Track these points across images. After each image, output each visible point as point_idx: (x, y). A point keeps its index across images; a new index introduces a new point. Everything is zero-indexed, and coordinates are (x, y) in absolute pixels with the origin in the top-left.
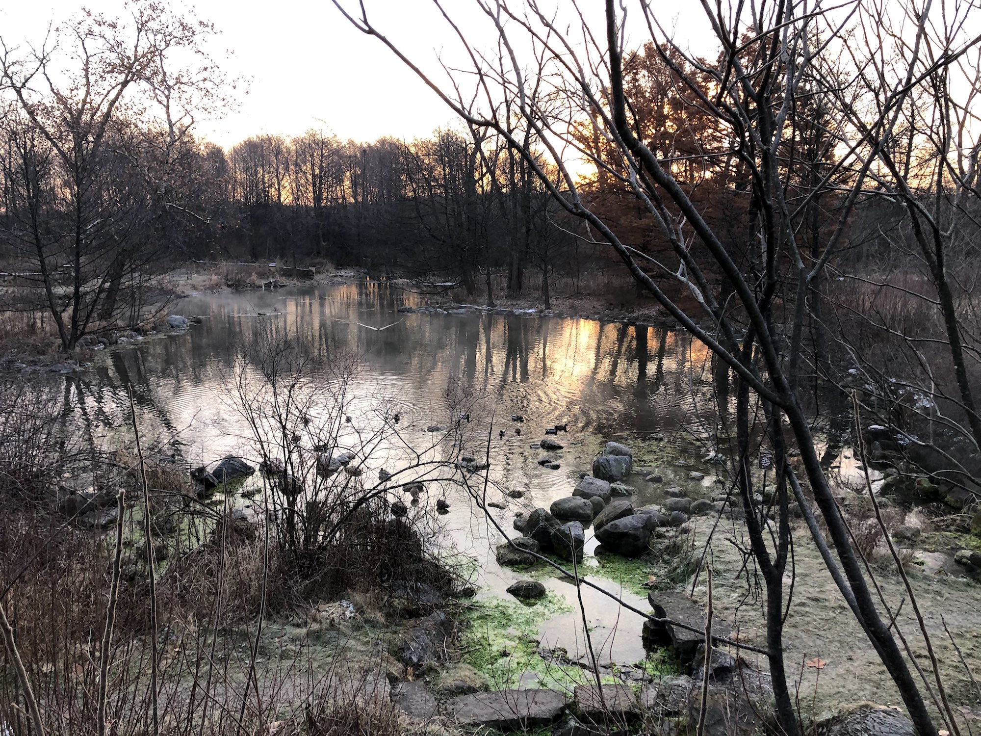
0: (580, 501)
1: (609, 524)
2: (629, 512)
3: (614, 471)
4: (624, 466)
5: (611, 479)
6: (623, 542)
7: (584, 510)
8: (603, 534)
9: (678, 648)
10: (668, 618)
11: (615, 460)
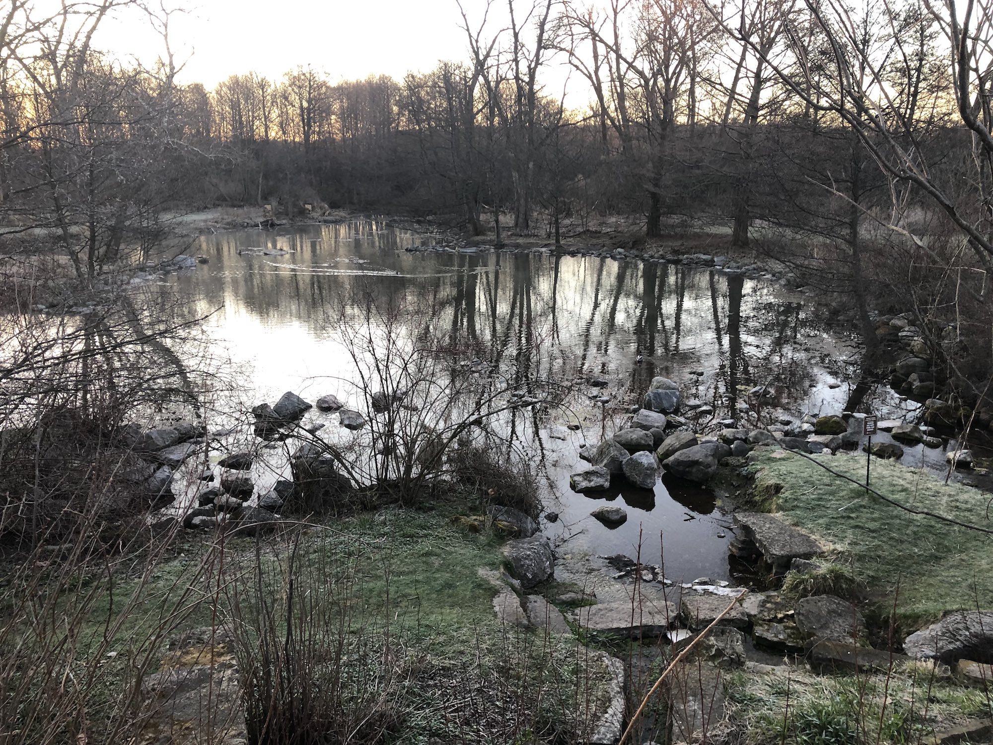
0: (640, 433)
1: (677, 454)
2: (694, 442)
3: (666, 404)
4: (675, 400)
5: (664, 411)
6: (694, 470)
7: (646, 441)
8: (673, 462)
9: (773, 563)
10: (758, 536)
11: (666, 394)
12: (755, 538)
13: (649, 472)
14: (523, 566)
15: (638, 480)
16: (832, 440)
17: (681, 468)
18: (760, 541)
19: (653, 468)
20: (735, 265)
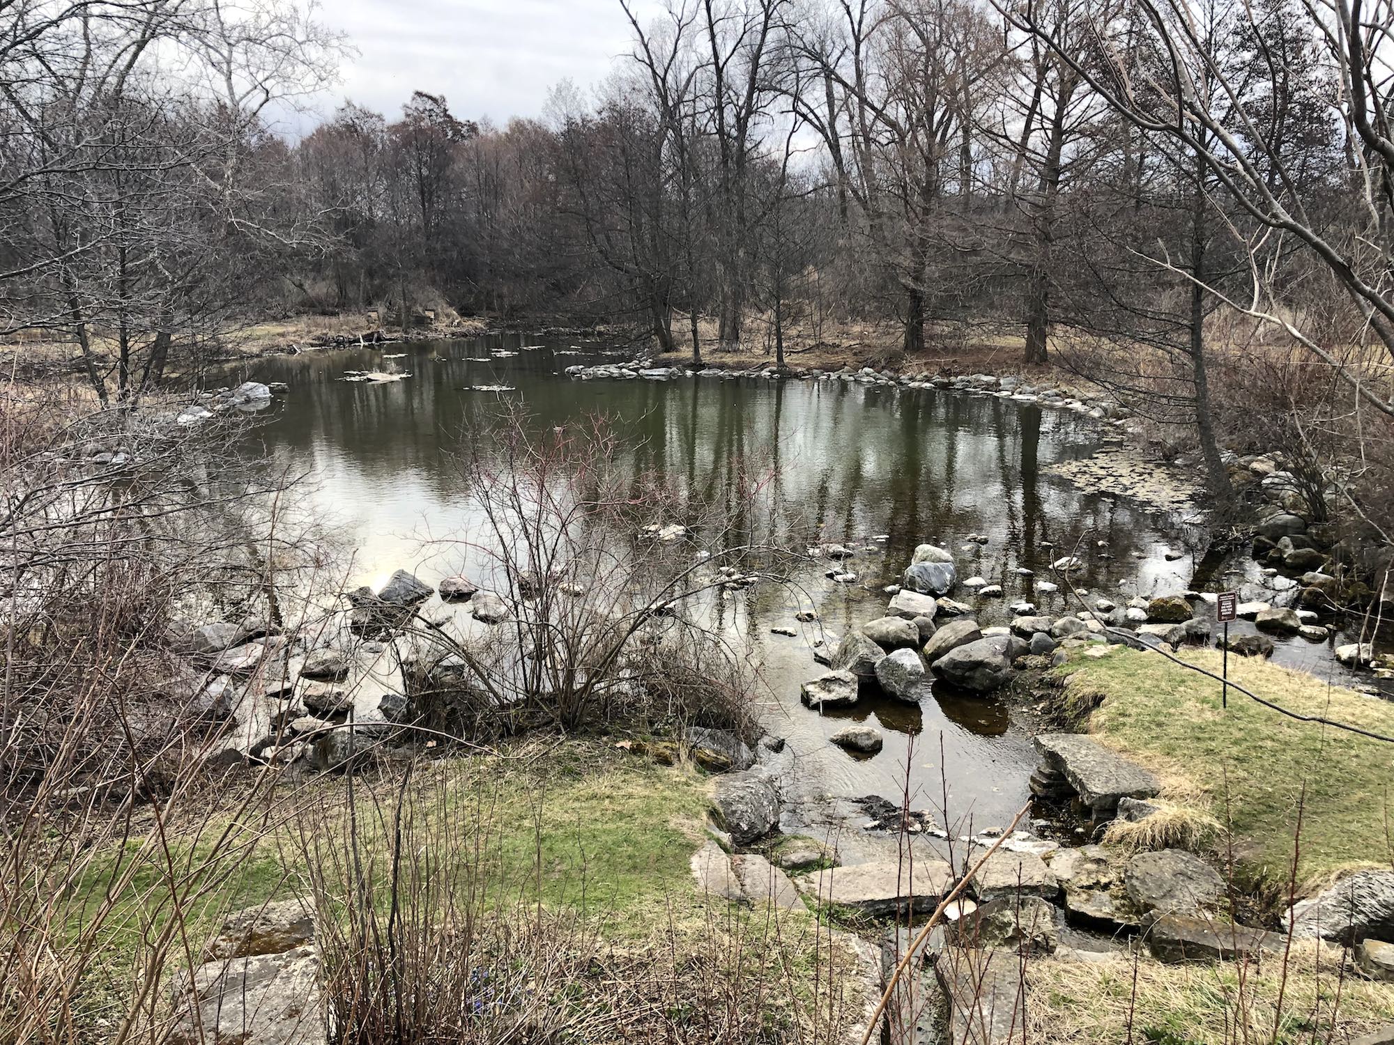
0: (900, 623)
1: (953, 652)
2: (976, 635)
3: (935, 583)
4: (948, 576)
5: (933, 594)
6: (978, 674)
7: (908, 635)
8: (946, 665)
9: (1092, 804)
10: (1070, 767)
11: (936, 568)
12: (1065, 769)
13: (913, 679)
14: (734, 812)
15: (898, 689)
16: (1172, 631)
17: (959, 672)
18: (1074, 775)
19: (918, 673)
20: (1028, 389)
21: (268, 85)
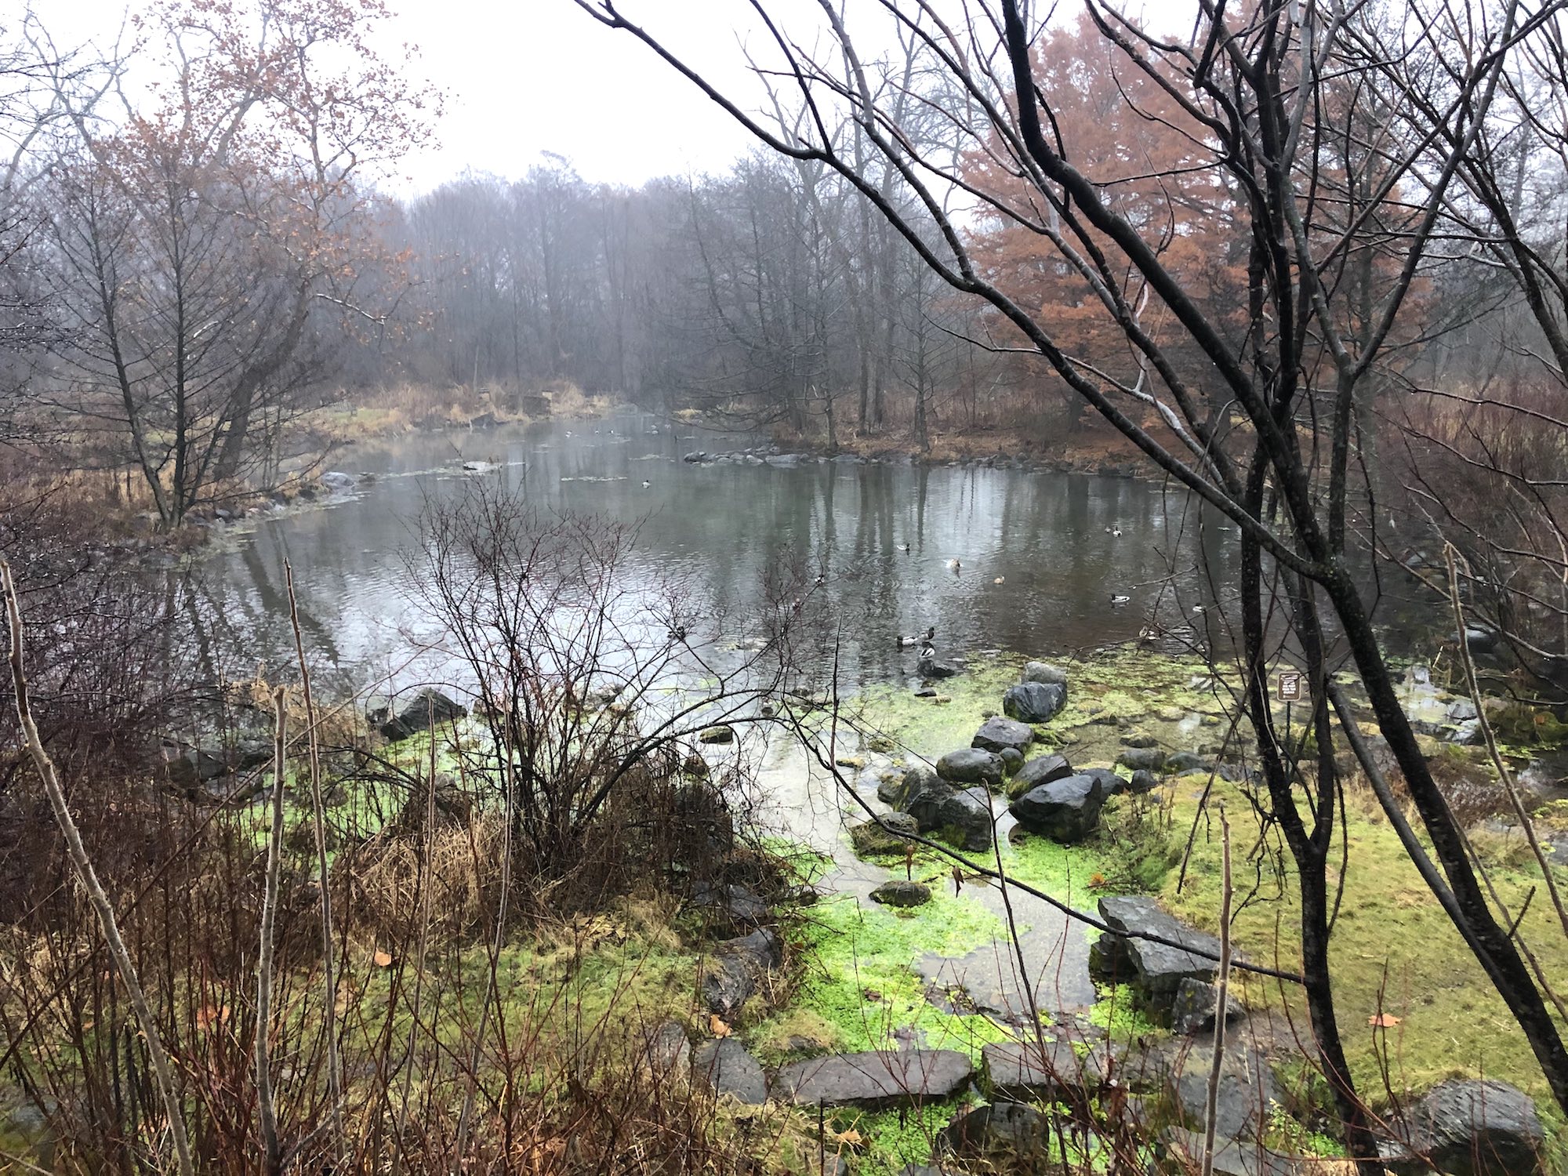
0: (983, 755)
1: (1033, 792)
2: (1063, 772)
3: (1037, 706)
4: (1054, 699)
5: (1035, 719)
6: (1058, 820)
7: (987, 770)
8: (1023, 808)
9: (1149, 985)
10: (1131, 940)
11: (1041, 690)
12: (1126, 941)
13: (979, 823)
17: (1039, 815)
19: (984, 818)
21: (356, 148)
